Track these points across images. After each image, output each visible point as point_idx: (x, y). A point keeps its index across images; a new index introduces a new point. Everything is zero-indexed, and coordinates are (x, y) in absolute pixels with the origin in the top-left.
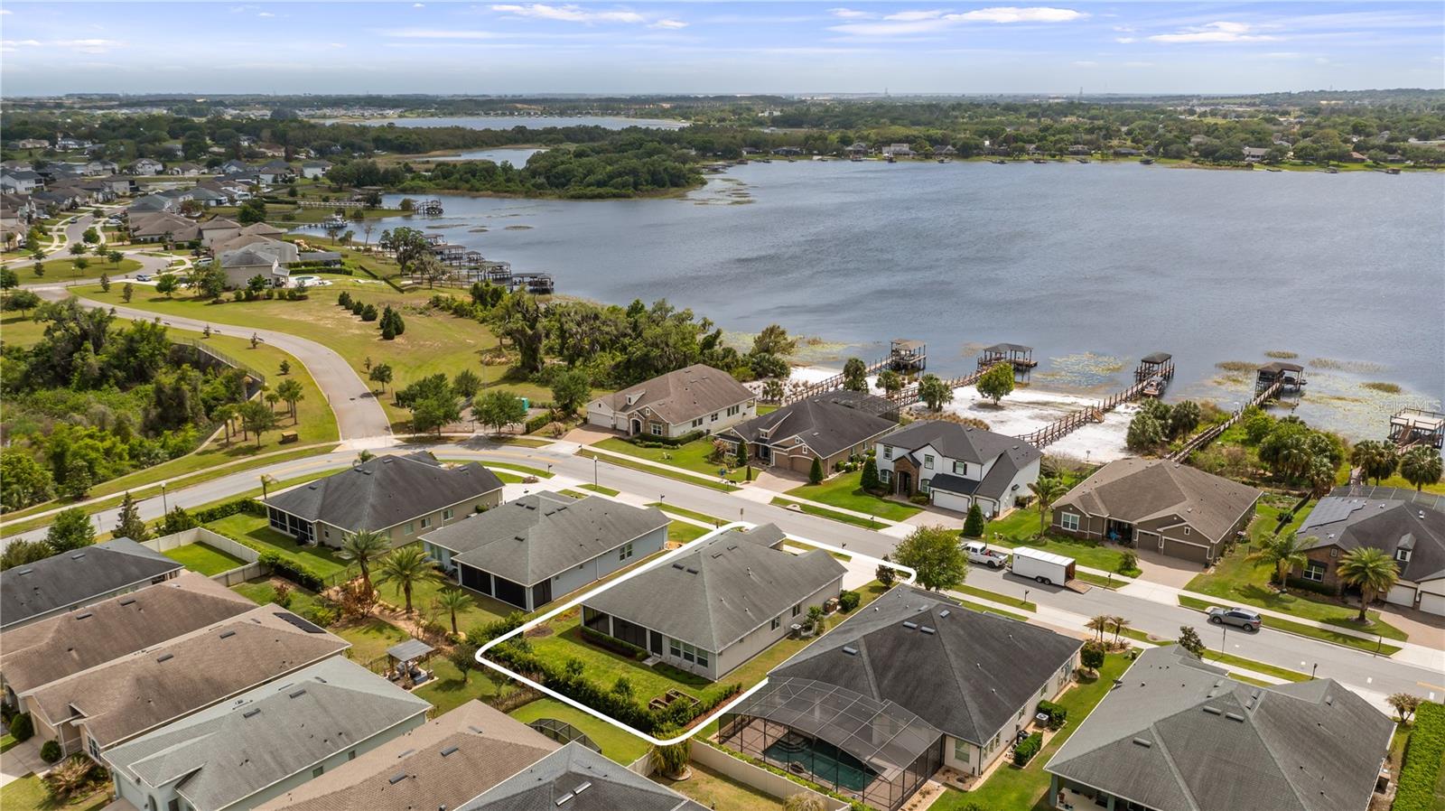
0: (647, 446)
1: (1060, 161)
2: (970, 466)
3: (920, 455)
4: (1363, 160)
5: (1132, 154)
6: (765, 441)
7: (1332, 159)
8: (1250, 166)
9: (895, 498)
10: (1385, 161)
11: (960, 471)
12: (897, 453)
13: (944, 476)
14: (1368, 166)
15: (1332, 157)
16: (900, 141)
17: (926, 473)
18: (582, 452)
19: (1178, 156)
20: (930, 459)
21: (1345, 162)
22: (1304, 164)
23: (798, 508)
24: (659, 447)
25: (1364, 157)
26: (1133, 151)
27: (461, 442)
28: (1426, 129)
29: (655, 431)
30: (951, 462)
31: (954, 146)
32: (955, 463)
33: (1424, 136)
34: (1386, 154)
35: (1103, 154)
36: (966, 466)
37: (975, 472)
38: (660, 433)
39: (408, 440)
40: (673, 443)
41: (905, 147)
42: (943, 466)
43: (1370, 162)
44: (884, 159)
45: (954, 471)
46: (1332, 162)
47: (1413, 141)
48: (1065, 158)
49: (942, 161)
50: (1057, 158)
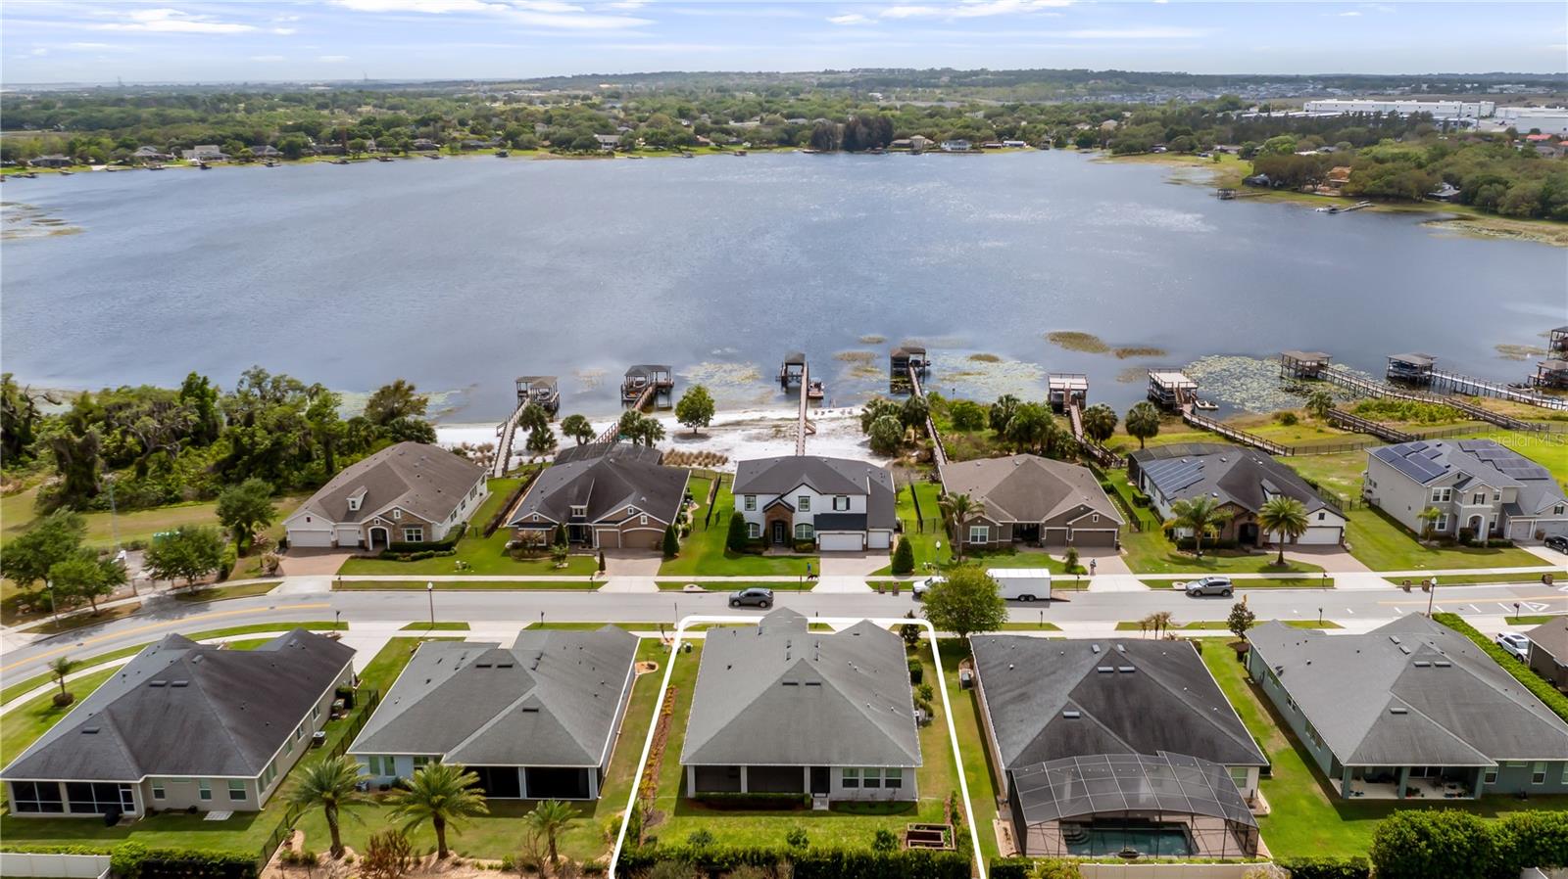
0: (414, 559)
1: (406, 157)
2: (853, 498)
3: (792, 499)
4: (707, 144)
5: (481, 147)
6: (582, 520)
7: (682, 144)
8: (610, 154)
9: (772, 552)
10: (728, 143)
11: (841, 505)
12: (762, 501)
13: (823, 516)
14: (713, 149)
15: (682, 141)
16: (203, 143)
17: (802, 518)
18: (339, 586)
19: (530, 146)
20: (805, 502)
21: (692, 146)
22: (657, 150)
23: (696, 588)
24: (430, 556)
25: (708, 140)
26: (481, 144)
27: (136, 612)
28: (740, 110)
29: (410, 538)
30: (830, 498)
31: (274, 145)
32: (835, 500)
33: (740, 119)
34: (727, 137)
35: (452, 148)
36: (848, 500)
37: (859, 505)
38: (418, 538)
39: (45, 629)
40: (445, 547)
41: (215, 150)
42: (821, 504)
43: (713, 144)
44: (193, 165)
45: (835, 508)
46: (682, 147)
47: (732, 123)
48: (410, 153)
49: (270, 165)
50: (402, 154)
